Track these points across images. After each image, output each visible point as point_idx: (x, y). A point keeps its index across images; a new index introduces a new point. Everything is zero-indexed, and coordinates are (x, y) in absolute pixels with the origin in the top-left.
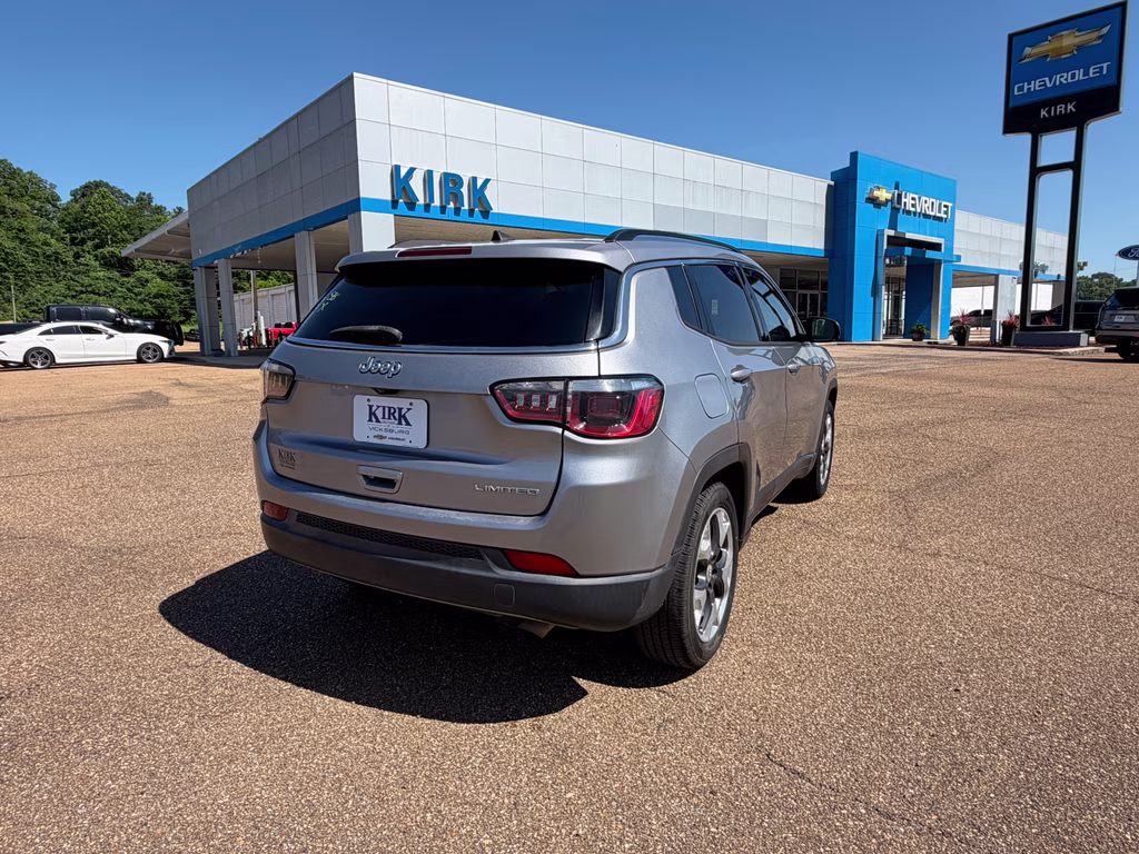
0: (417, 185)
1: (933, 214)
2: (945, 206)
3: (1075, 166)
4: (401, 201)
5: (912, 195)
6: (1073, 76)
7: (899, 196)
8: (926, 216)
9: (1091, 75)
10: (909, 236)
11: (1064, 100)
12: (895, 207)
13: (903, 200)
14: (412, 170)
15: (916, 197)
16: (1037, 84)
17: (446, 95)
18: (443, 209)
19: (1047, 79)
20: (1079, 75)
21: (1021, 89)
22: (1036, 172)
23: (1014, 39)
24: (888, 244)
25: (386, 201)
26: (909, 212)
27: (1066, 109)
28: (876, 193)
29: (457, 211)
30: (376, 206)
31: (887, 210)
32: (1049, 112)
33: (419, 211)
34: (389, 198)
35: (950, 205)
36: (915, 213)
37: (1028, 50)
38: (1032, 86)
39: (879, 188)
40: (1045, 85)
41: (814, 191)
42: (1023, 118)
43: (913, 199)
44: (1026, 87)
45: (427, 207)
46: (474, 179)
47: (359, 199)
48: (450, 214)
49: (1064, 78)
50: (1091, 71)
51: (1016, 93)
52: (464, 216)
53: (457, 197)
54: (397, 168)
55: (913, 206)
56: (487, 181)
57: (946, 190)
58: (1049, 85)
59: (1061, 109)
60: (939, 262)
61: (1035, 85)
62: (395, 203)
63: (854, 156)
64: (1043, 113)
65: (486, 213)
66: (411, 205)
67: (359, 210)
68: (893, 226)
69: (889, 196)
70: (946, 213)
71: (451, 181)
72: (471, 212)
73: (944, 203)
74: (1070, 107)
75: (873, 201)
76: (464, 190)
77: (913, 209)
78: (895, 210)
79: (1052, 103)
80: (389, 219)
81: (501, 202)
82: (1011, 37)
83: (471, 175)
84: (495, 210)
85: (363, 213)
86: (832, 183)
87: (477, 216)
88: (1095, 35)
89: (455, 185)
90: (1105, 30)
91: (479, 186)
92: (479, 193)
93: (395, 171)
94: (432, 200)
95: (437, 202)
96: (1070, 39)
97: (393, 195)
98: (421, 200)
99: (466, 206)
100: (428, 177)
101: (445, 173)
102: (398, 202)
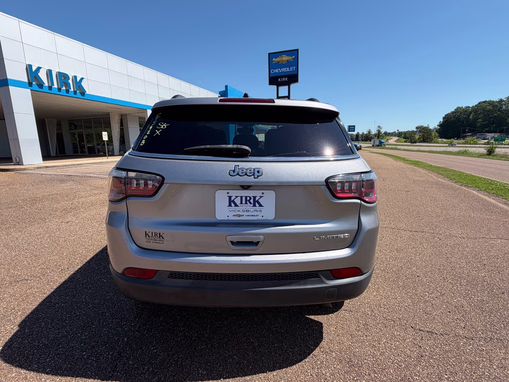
0: (42, 75)
3: (288, 98)
6: (286, 70)
11: (285, 77)
14: (39, 69)
18: (59, 90)
20: (288, 69)
22: (278, 98)
23: (270, 55)
25: (25, 82)
29: (67, 91)
30: (18, 84)
32: (281, 80)
33: (45, 89)
34: (26, 80)
37: (274, 59)
42: (274, 81)
44: (274, 71)
45: (50, 88)
46: (75, 77)
47: (7, 79)
48: (64, 93)
49: (284, 70)
50: (291, 69)
51: (271, 72)
52: (71, 94)
53: (67, 85)
54: (30, 65)
56: (82, 79)
58: (280, 71)
59: (284, 79)
61: (277, 71)
62: (30, 84)
63: (226, 87)
64: (279, 80)
65: (83, 93)
66: (41, 85)
67: (8, 85)
71: (63, 77)
72: (75, 92)
74: (286, 79)
79: (281, 77)
80: (28, 92)
81: (90, 89)
82: (269, 54)
83: (73, 75)
84: (88, 92)
85: (10, 87)
86: (220, 96)
87: (79, 95)
88: (291, 58)
89: (65, 78)
90: (294, 57)
91: (78, 80)
92: (78, 84)
93: (29, 68)
94: (53, 84)
95: (55, 86)
96: (285, 58)
97: (29, 80)
98: (46, 84)
99: (72, 90)
100: (49, 73)
101: (59, 72)
102: (32, 83)
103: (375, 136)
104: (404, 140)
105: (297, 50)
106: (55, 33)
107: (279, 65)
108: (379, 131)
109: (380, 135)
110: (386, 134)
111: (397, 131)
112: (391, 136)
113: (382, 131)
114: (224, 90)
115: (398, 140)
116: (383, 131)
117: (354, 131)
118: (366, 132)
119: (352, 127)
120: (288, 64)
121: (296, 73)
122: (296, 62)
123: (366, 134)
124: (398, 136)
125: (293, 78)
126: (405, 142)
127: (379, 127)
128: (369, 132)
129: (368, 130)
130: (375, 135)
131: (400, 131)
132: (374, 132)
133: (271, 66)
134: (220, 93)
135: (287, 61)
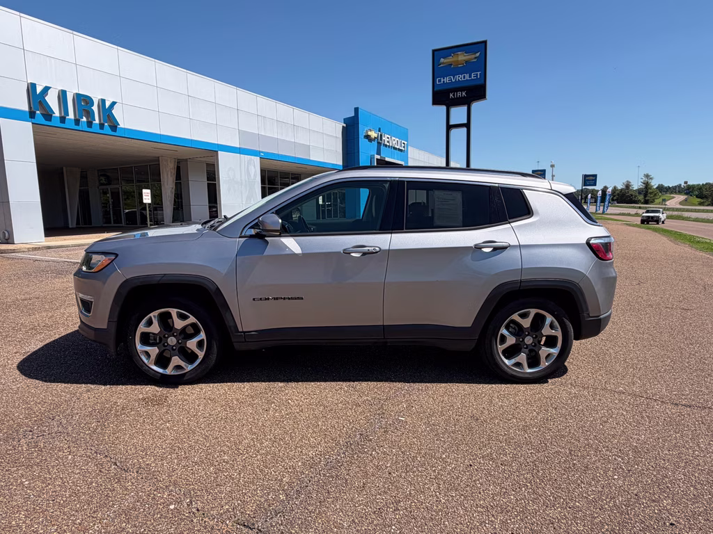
0: (52, 100)
1: (398, 147)
3: (467, 125)
4: (38, 112)
5: (388, 136)
6: (464, 77)
7: (381, 135)
8: (395, 148)
9: (473, 78)
10: (387, 159)
11: (461, 89)
12: (379, 143)
13: (383, 138)
14: (46, 89)
15: (390, 137)
18: (77, 122)
19: (453, 77)
20: (467, 77)
21: (440, 81)
22: (449, 127)
23: (435, 53)
24: (377, 163)
25: (24, 111)
26: (386, 146)
27: (462, 94)
28: (370, 133)
29: (90, 124)
31: (375, 143)
32: (454, 95)
33: (55, 122)
34: (26, 108)
35: (406, 143)
36: (389, 146)
37: (442, 60)
38: (445, 80)
39: (371, 130)
41: (335, 129)
42: (441, 97)
43: (388, 138)
44: (443, 80)
45: (63, 119)
46: (103, 101)
49: (460, 78)
50: (472, 75)
51: (437, 83)
52: (96, 128)
53: (89, 114)
54: (33, 86)
55: (388, 142)
56: (114, 103)
57: (403, 134)
58: (453, 81)
59: (459, 94)
61: (447, 80)
62: (32, 114)
63: (356, 110)
64: (451, 95)
65: (114, 127)
66: (48, 115)
68: (379, 153)
69: (376, 135)
70: (404, 147)
71: (83, 102)
72: (102, 126)
73: (403, 142)
74: (464, 94)
75: (368, 137)
76: (95, 108)
77: (388, 144)
78: (379, 144)
79: (455, 90)
80: (28, 126)
81: (126, 119)
82: (434, 51)
83: (100, 98)
84: (122, 125)
85: (2, 119)
86: (345, 125)
87: (107, 129)
88: (473, 56)
89: (87, 103)
90: (478, 54)
91: (107, 107)
92: (107, 112)
93: (31, 88)
94: (67, 113)
95: (71, 116)
96: (462, 57)
97: (30, 107)
98: (57, 113)
99: (97, 121)
100: (62, 95)
101: (76, 94)
102: (35, 112)
103: (640, 193)
104: (699, 200)
105: (485, 42)
106: (74, 32)
107: (452, 70)
108: (647, 185)
109: (650, 191)
110: (662, 189)
111: (683, 184)
112: (672, 193)
113: (652, 184)
114: (353, 115)
115: (686, 200)
116: (655, 184)
117: (595, 185)
118: (620, 187)
119: (591, 178)
120: (468, 67)
121: (482, 82)
122: (482, 65)
123: (622, 190)
124: (686, 194)
125: (476, 92)
126: (701, 204)
127: (647, 176)
128: (628, 186)
129: (625, 181)
130: (640, 191)
131: (690, 183)
132: (636, 185)
133: (436, 72)
134: (346, 121)
135: (466, 62)
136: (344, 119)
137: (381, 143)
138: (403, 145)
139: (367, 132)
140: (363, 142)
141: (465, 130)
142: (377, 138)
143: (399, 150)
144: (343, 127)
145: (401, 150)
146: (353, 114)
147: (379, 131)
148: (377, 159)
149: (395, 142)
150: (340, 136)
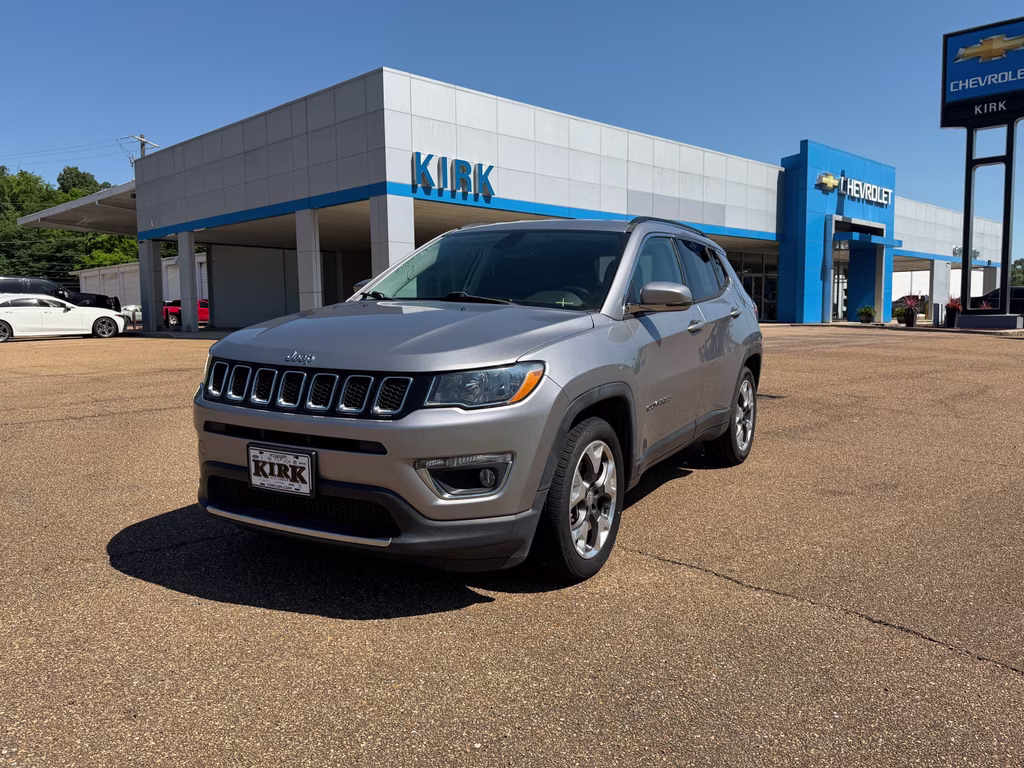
0: (432, 169)
1: (875, 200)
2: (886, 193)
3: (1008, 159)
4: (419, 185)
5: (856, 182)
6: (1003, 77)
7: (845, 182)
8: (870, 202)
9: (1019, 78)
10: (855, 221)
11: (996, 99)
12: (842, 194)
13: (849, 187)
14: (430, 157)
15: (860, 183)
16: (971, 83)
17: (457, 87)
18: (453, 193)
19: (979, 79)
20: (1009, 76)
21: (956, 86)
22: (972, 164)
23: (949, 39)
24: (836, 229)
25: (408, 186)
26: (853, 198)
27: (997, 107)
28: (825, 180)
29: (465, 195)
30: (400, 189)
31: (833, 197)
32: (982, 109)
33: (434, 196)
34: (409, 182)
35: (890, 191)
36: (859, 199)
37: (962, 51)
38: (966, 84)
39: (827, 175)
40: (978, 83)
41: (767, 176)
42: (958, 113)
43: (857, 185)
44: (961, 85)
45: (440, 192)
46: (480, 166)
47: (386, 182)
48: (459, 199)
49: (994, 79)
50: (1019, 74)
51: (952, 90)
52: (470, 201)
54: (418, 155)
55: (857, 192)
56: (491, 168)
57: (885, 177)
58: (981, 84)
59: (993, 106)
60: (881, 247)
61: (969, 84)
62: (414, 188)
63: (804, 144)
64: (977, 109)
65: (488, 198)
66: (428, 189)
67: (385, 193)
68: (840, 211)
69: (836, 183)
70: (886, 199)
71: (462, 167)
72: (476, 197)
73: (884, 190)
74: (1001, 105)
75: (821, 186)
77: (857, 196)
78: (841, 196)
79: (985, 100)
80: (410, 201)
81: (501, 187)
82: (946, 37)
83: (477, 162)
84: (496, 194)
85: (388, 196)
86: (783, 169)
87: (481, 201)
88: (1020, 42)
89: (464, 171)
91: (484, 172)
92: (483, 179)
93: (416, 158)
94: (445, 185)
95: (449, 187)
96: (999, 43)
97: (413, 181)
98: (436, 185)
99: (472, 192)
100: (442, 163)
101: (457, 161)
102: (417, 186)
107: (978, 67)
120: (1009, 61)
133: (951, 71)
134: (785, 162)
135: (1007, 51)
136: (783, 160)
137: (844, 195)
138: (885, 195)
139: (821, 178)
140: (813, 196)
141: (1002, 167)
142: (838, 187)
143: (877, 204)
144: (780, 172)
145: (881, 205)
146: (797, 151)
147: (843, 175)
148: (836, 221)
149: (869, 191)
150: (774, 186)
